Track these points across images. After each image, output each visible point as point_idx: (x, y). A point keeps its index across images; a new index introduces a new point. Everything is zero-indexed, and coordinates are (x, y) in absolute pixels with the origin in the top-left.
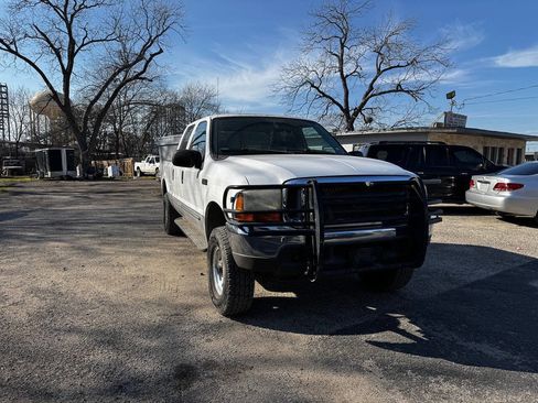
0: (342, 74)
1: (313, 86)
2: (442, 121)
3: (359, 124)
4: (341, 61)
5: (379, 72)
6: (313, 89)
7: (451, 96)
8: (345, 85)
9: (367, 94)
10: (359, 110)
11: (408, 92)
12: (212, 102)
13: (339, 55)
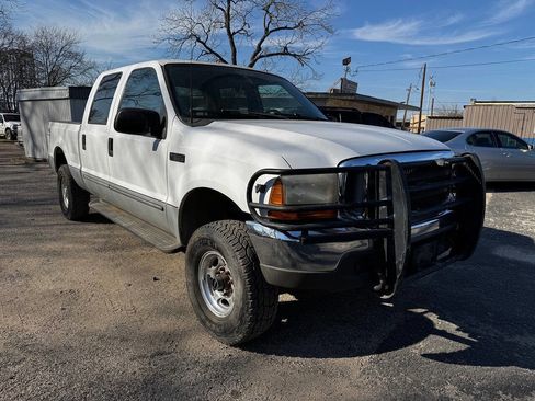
1: (198, 40)
2: (338, 87)
4: (228, 16)
5: (267, 32)
6: (198, 43)
7: (346, 62)
8: (232, 43)
9: (255, 54)
11: (295, 55)
13: (226, 9)
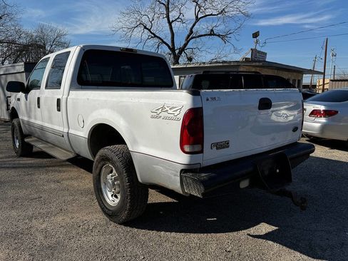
0: (168, 20)
1: (145, 27)
2: (249, 56)
3: (183, 60)
4: (167, 9)
5: (197, 19)
6: (146, 31)
7: (256, 35)
8: (171, 28)
9: (189, 36)
10: (182, 50)
11: (219, 36)
12: (63, 40)
13: (166, 4)
